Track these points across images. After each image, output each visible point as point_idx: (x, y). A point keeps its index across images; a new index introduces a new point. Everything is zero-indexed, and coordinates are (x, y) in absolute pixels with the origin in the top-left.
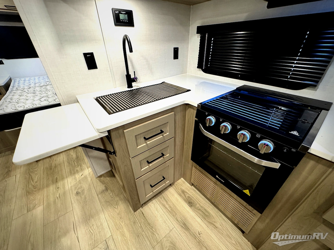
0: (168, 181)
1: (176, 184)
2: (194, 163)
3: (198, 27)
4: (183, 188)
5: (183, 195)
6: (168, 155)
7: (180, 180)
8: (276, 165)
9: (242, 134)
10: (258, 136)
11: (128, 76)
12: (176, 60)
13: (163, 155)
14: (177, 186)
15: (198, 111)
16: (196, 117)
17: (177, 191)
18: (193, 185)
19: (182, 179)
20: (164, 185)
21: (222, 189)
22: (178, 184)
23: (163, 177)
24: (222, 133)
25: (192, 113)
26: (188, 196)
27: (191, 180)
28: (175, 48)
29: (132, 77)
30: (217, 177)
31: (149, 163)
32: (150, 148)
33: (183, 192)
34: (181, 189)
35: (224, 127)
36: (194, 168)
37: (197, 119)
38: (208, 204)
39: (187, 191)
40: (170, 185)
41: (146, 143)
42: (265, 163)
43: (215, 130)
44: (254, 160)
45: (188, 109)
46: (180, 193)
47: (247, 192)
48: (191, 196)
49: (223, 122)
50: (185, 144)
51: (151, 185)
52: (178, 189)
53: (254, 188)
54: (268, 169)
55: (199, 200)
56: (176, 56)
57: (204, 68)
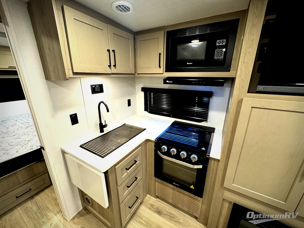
0: (140, 200)
1: (145, 201)
2: (156, 178)
3: (142, 88)
4: (151, 202)
5: (152, 208)
6: (139, 177)
7: (146, 197)
8: (201, 167)
9: (182, 154)
10: (190, 153)
11: (101, 124)
12: (130, 107)
13: (137, 178)
14: (146, 203)
15: (155, 143)
16: (155, 147)
17: (147, 206)
18: (157, 197)
19: (148, 195)
20: (137, 204)
21: (178, 191)
22: (146, 200)
23: (137, 197)
24: (172, 154)
25: (151, 144)
26: (156, 208)
27: (155, 194)
28: (128, 100)
29: (104, 124)
30: (174, 183)
31: (128, 187)
32: (129, 175)
33: (152, 205)
34: (149, 203)
35: (173, 151)
36: (157, 183)
37: (155, 148)
38: (171, 208)
39: (155, 204)
40: (141, 203)
41: (127, 172)
42: (196, 167)
43: (168, 153)
44: (191, 166)
45: (148, 142)
46: (149, 207)
47: (192, 187)
48: (158, 207)
49: (171, 148)
50: (148, 166)
51: (129, 207)
52: (147, 205)
53: (195, 183)
54: (198, 169)
55: (165, 208)
56: (129, 104)
57: (149, 111)
